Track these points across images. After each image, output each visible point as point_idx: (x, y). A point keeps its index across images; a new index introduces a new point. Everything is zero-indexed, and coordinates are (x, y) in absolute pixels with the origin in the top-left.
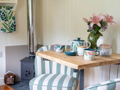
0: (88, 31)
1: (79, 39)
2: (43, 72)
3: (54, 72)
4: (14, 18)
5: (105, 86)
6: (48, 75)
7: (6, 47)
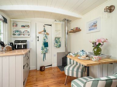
0: (93, 46)
1: (83, 51)
2: (70, 63)
3: (75, 64)
4: (60, 42)
5: (104, 81)
6: (72, 65)
7: (57, 53)
